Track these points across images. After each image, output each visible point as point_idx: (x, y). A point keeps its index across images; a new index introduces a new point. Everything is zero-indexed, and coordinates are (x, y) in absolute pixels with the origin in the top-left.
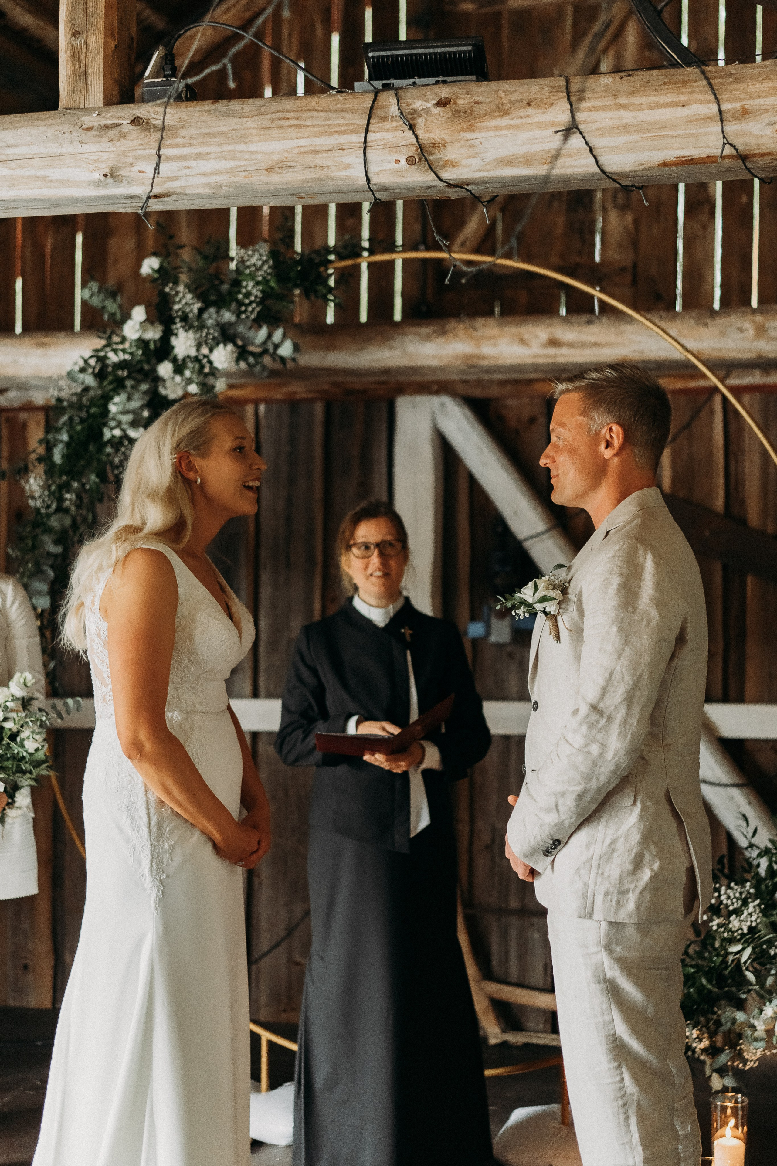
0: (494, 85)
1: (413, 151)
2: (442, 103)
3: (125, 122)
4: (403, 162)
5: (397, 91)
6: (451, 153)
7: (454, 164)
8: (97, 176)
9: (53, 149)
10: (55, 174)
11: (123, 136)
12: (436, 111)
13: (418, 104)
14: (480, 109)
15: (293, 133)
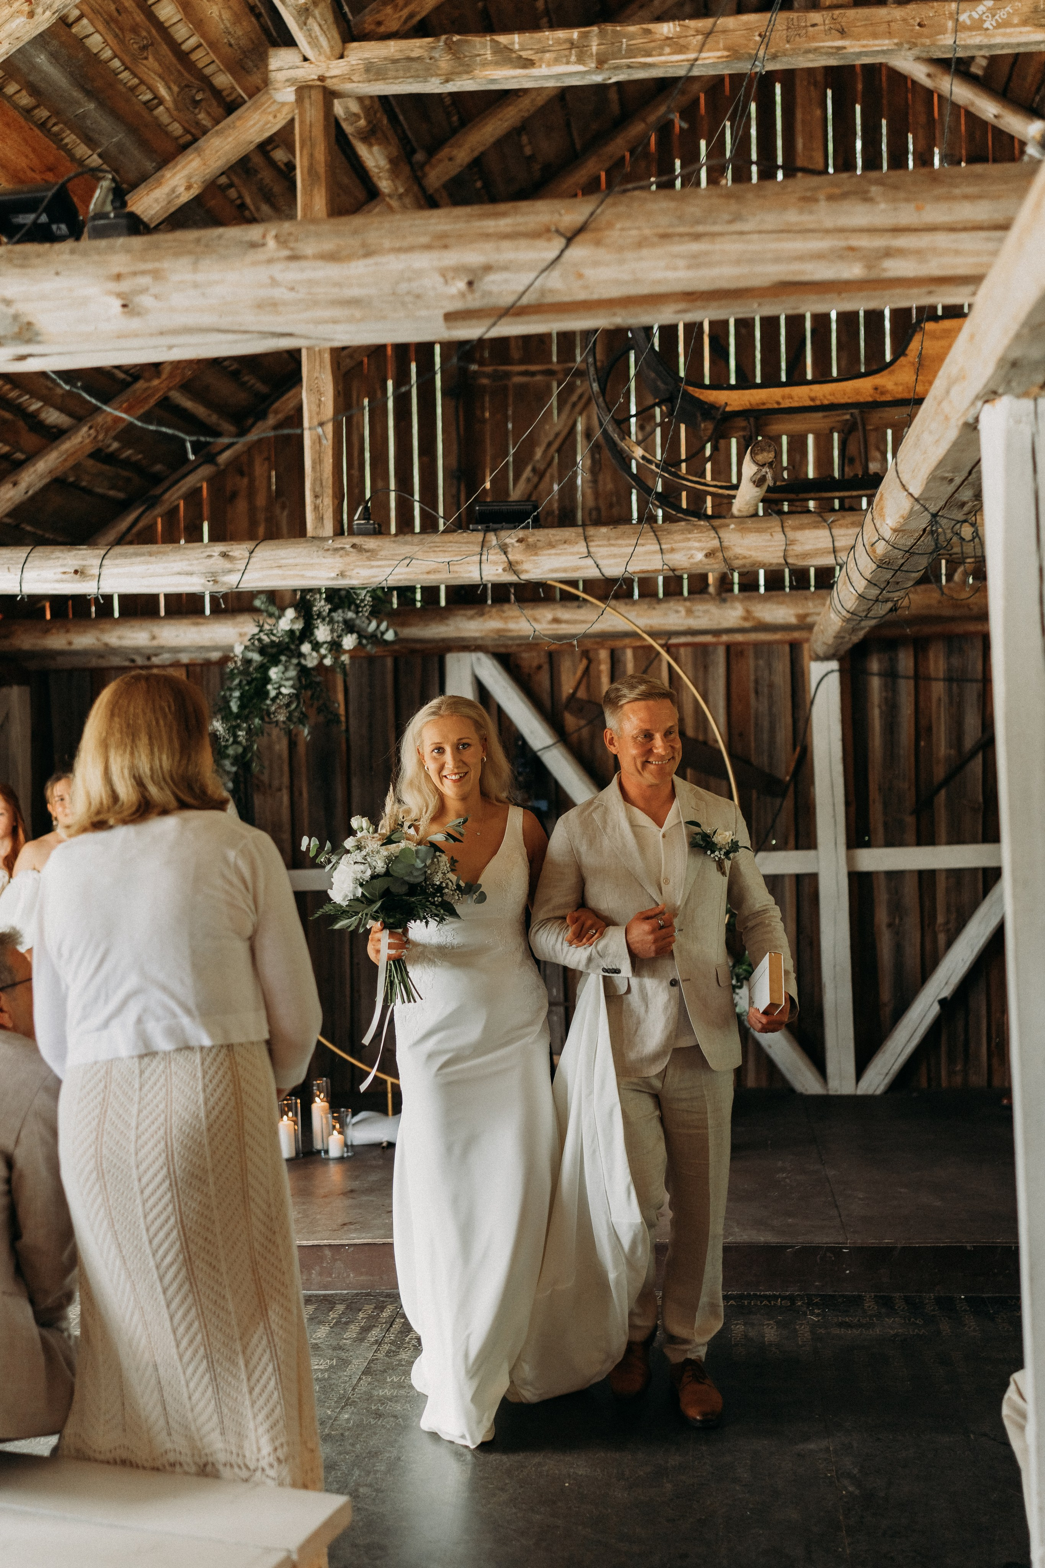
0: (546, 531)
1: (506, 565)
2: (520, 541)
3: (347, 546)
4: (500, 571)
5: (495, 530)
6: (525, 566)
7: (527, 572)
8: (333, 575)
9: (308, 560)
10: (309, 574)
11: (347, 554)
12: (517, 544)
13: (508, 541)
14: (539, 544)
15: (441, 554)
